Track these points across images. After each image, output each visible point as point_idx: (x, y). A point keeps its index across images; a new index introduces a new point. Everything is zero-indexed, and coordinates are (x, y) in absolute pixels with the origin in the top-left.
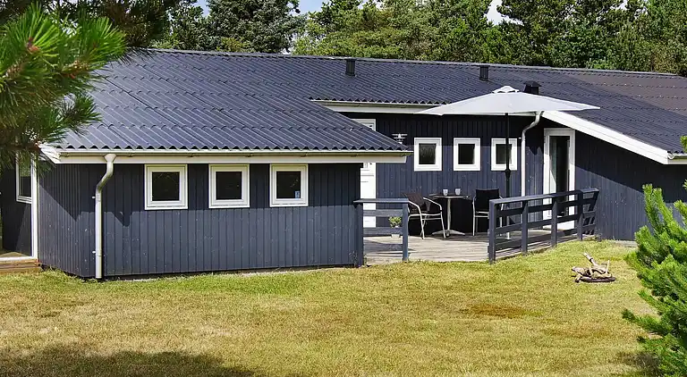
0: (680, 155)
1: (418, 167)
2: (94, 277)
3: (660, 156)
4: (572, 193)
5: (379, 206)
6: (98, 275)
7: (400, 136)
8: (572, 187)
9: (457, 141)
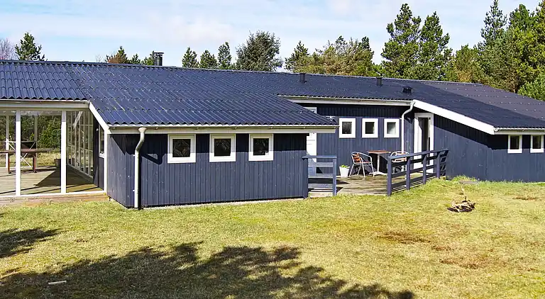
0: (501, 128)
1: (342, 136)
2: (133, 207)
3: (489, 129)
4: (432, 152)
5: (318, 160)
6: (136, 206)
7: (331, 117)
8: (432, 149)
9: (365, 120)
